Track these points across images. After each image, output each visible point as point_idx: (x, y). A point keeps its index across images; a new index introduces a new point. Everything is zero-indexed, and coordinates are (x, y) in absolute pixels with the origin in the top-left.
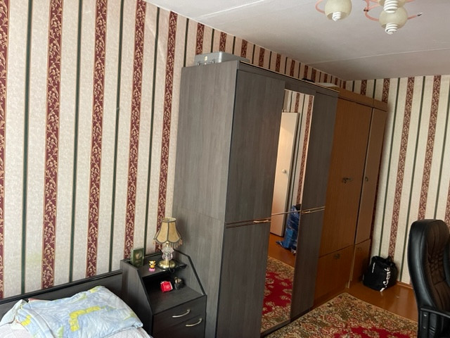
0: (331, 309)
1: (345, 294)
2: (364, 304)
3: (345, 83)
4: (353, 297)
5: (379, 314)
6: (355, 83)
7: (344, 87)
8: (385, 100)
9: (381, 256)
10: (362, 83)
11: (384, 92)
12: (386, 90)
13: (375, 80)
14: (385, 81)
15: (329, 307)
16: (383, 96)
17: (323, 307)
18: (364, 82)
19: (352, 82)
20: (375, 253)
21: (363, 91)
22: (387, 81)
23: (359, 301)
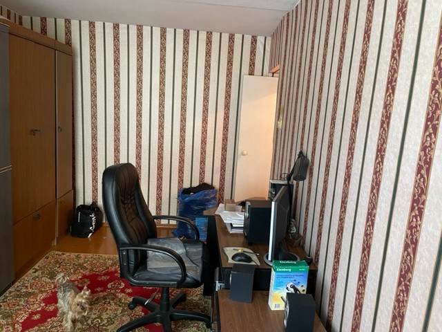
0: (36, 274)
1: (52, 253)
2: (73, 255)
3: (20, 18)
4: (61, 253)
5: (88, 261)
6: (33, 19)
7: (21, 23)
8: (69, 42)
9: (86, 204)
10: (42, 20)
11: (66, 34)
12: (68, 32)
13: (55, 19)
14: (66, 22)
15: (35, 272)
16: (66, 39)
17: (27, 276)
18: (44, 20)
19: (29, 17)
20: (80, 202)
21: (44, 30)
22: (68, 22)
23: (68, 254)
